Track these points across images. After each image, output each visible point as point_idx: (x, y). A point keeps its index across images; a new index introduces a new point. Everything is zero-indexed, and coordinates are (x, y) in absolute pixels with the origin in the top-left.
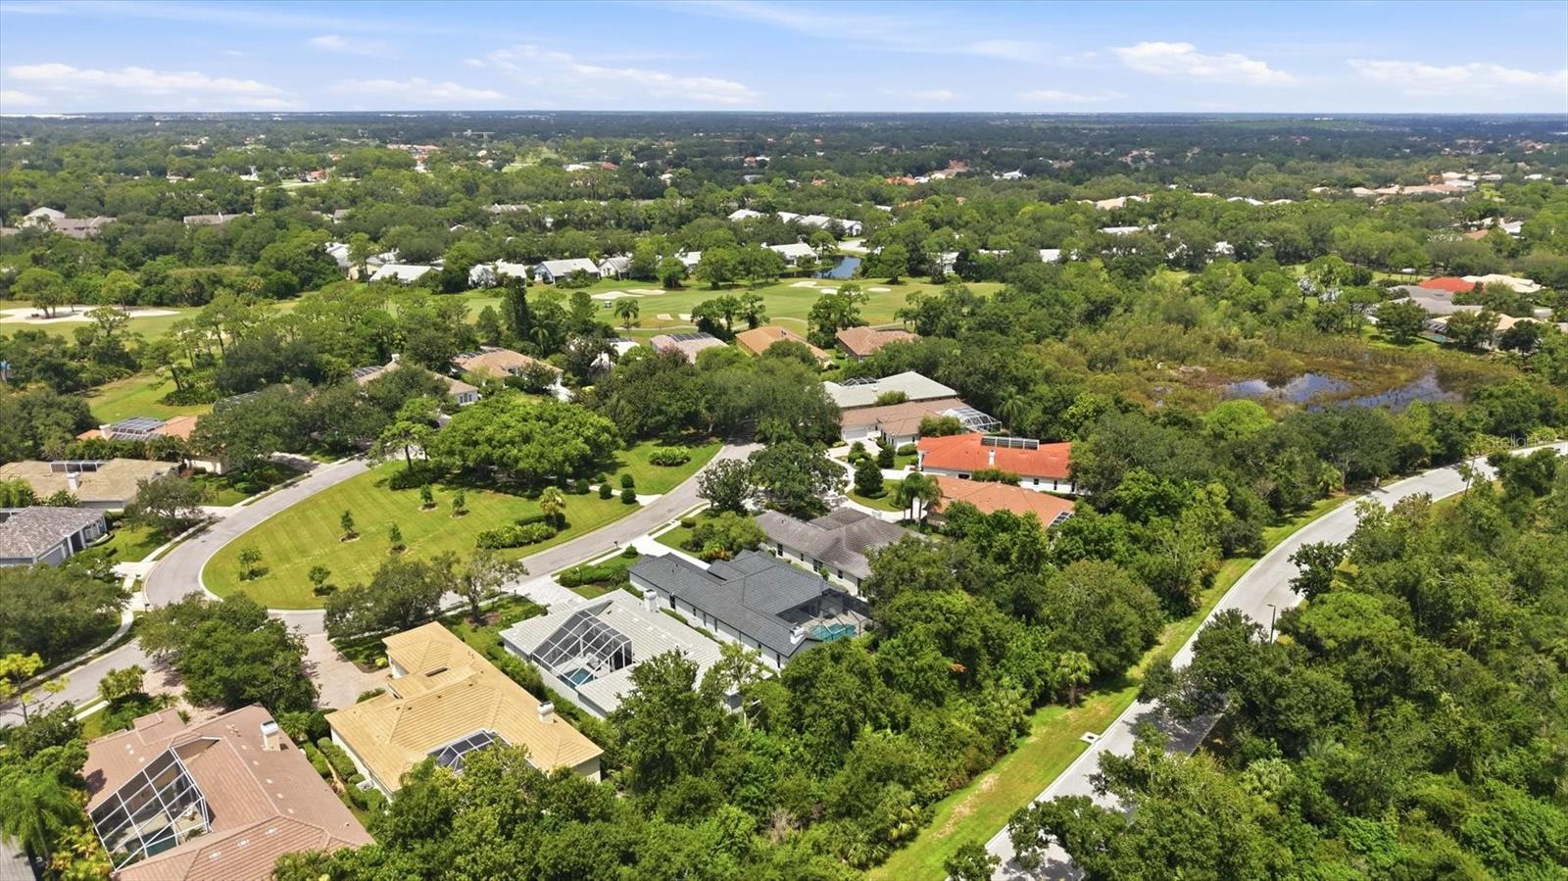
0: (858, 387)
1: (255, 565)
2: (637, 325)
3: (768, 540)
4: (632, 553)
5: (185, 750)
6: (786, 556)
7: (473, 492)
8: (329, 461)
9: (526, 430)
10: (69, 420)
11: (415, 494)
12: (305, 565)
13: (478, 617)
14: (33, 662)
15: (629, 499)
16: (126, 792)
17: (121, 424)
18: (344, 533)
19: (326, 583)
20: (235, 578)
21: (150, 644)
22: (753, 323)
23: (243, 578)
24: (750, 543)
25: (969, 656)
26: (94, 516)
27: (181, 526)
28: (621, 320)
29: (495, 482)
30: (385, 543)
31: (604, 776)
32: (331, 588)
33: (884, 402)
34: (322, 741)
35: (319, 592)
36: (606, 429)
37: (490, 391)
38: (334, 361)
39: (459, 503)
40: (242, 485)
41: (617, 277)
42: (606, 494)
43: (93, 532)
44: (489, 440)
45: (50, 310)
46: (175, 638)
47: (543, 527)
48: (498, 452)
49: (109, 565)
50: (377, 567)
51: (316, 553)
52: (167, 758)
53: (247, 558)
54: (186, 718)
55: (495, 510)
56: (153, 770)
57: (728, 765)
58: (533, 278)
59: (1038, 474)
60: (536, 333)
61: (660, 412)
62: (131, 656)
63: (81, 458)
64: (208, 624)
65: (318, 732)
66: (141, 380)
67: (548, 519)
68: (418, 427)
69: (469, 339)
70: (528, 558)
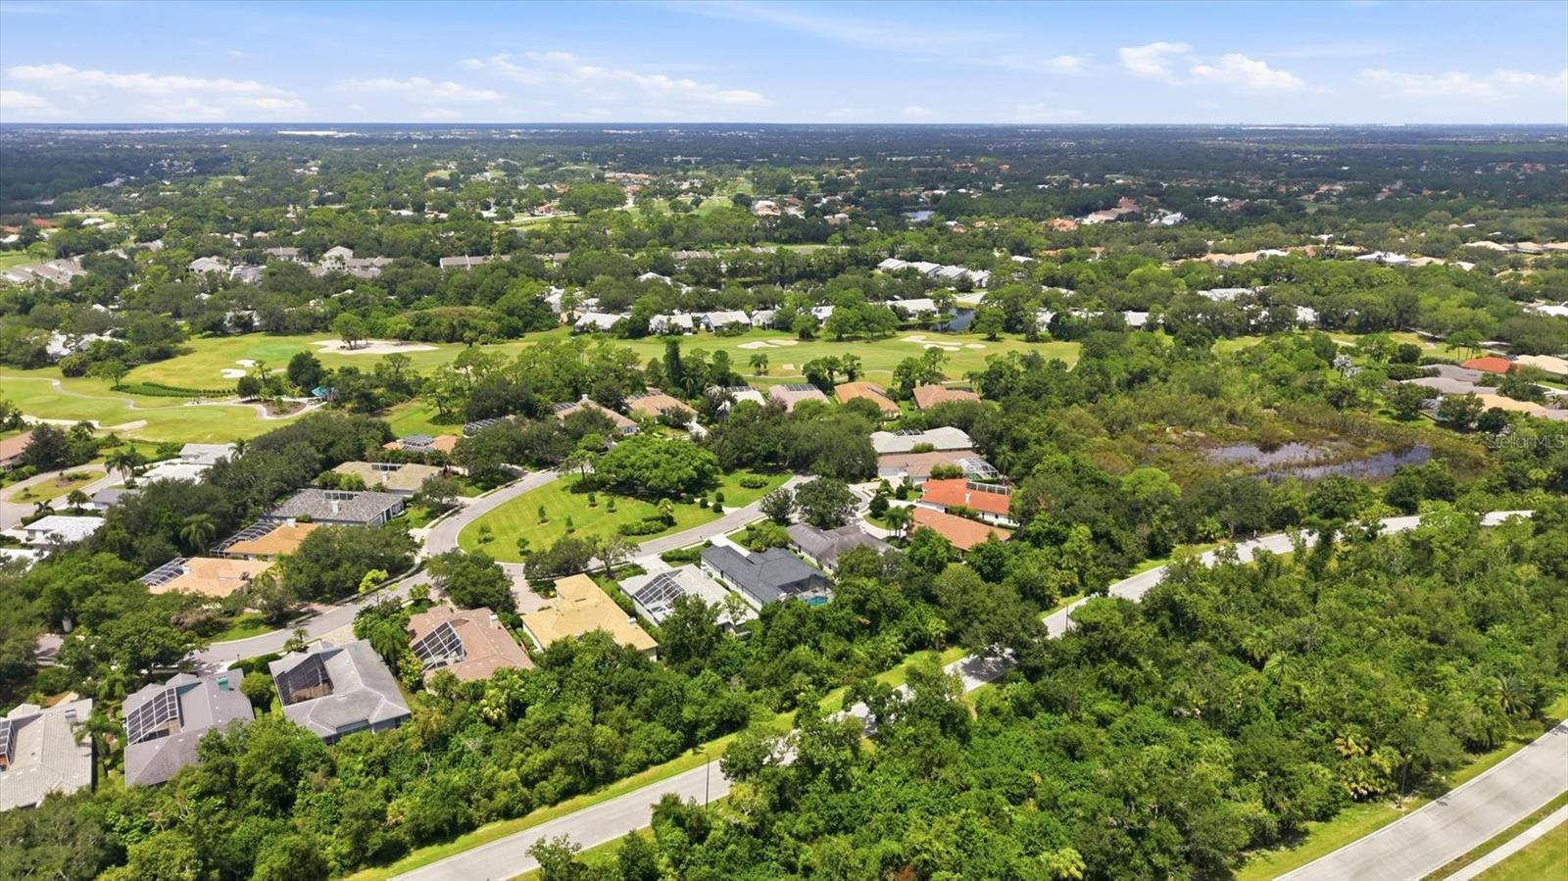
0: (906, 437)
1: (487, 535)
2: (766, 373)
3: (792, 542)
4: (709, 544)
5: (455, 623)
6: (803, 553)
7: (621, 498)
8: (535, 471)
9: (656, 460)
10: (380, 435)
11: (585, 497)
12: (515, 537)
13: (610, 575)
14: (383, 574)
15: (718, 510)
16: (426, 639)
17: (410, 439)
18: (539, 520)
19: (526, 548)
20: (476, 542)
21: (434, 573)
22: (852, 377)
23: (480, 542)
24: (780, 543)
25: (875, 616)
26: (397, 499)
27: (445, 508)
28: (753, 369)
29: (636, 492)
30: (563, 528)
31: (659, 658)
32: (529, 551)
33: (918, 450)
34: (518, 629)
35: (522, 553)
36: (710, 462)
37: (647, 426)
38: (544, 399)
39: (610, 505)
40: (480, 484)
41: (764, 328)
42: (704, 505)
43: (397, 509)
44: (632, 465)
45: (353, 343)
46: (446, 571)
47: (659, 524)
48: (637, 474)
49: (408, 529)
50: (555, 540)
51: (522, 530)
52: (446, 625)
53: (483, 530)
54: (452, 611)
55: (632, 510)
56: (439, 630)
57: (717, 655)
58: (698, 326)
59: (997, 511)
60: (685, 381)
61: (752, 450)
62: (424, 578)
63: (388, 462)
64: (464, 564)
65: (516, 624)
66: (416, 404)
67: (662, 519)
68: (590, 454)
69: (638, 383)
70: (644, 543)
